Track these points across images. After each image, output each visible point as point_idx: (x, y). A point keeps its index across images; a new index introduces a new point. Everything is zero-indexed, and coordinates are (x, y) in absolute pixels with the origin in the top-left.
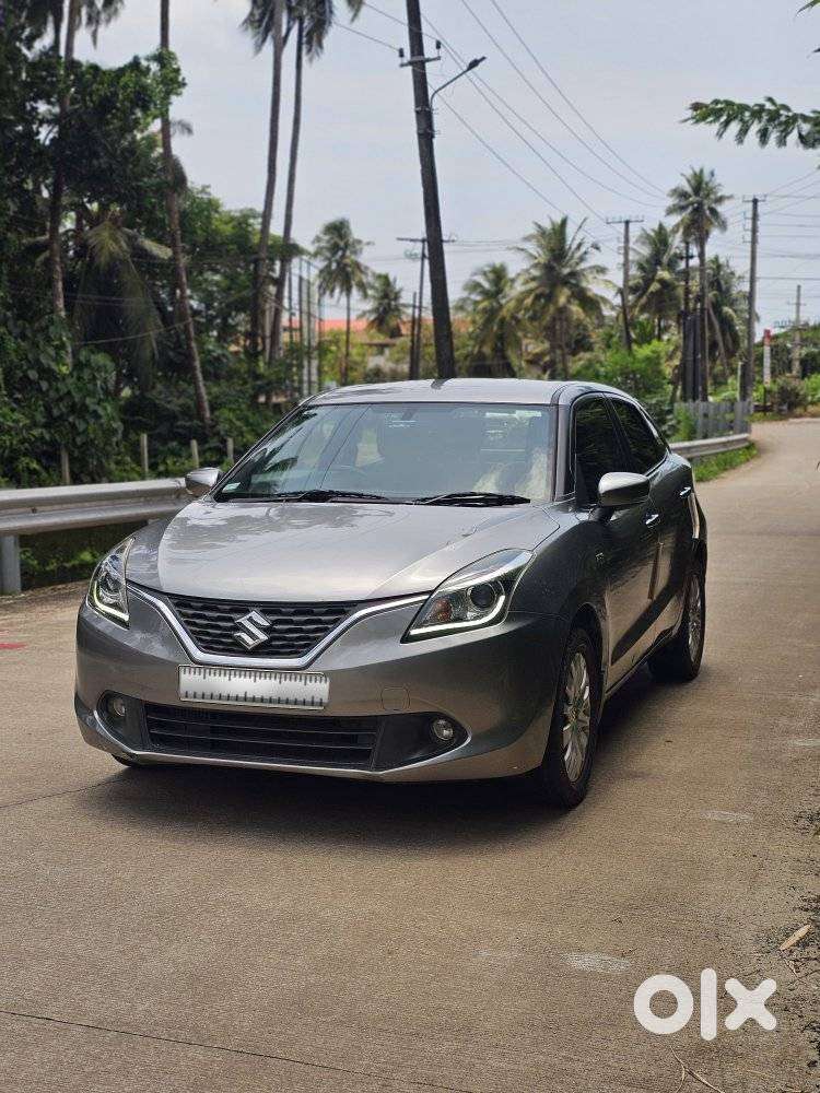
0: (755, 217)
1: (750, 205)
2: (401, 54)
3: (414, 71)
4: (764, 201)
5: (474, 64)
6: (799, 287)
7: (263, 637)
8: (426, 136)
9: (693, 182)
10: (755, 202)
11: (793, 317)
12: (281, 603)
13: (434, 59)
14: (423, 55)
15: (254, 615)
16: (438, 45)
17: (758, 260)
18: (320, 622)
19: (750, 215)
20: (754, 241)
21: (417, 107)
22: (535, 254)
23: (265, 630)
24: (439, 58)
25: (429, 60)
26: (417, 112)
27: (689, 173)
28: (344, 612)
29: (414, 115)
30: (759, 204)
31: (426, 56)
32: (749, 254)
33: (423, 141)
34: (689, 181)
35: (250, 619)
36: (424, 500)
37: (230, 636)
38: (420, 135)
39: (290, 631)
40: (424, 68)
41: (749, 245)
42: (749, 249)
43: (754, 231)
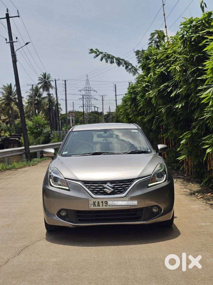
0: (65, 85)
1: (64, 82)
2: (6, 40)
3: (10, 44)
4: (67, 81)
5: (27, 44)
6: (73, 102)
7: (112, 190)
8: (15, 61)
9: (44, 76)
10: (65, 81)
11: (72, 110)
12: (116, 180)
13: (16, 42)
14: (12, 40)
15: (108, 184)
16: (17, 38)
17: (67, 95)
18: (126, 184)
19: (64, 84)
20: (66, 91)
21: (12, 54)
22: (4, 93)
23: (113, 188)
24: (17, 42)
25: (14, 42)
26: (12, 55)
27: (42, 74)
28: (132, 182)
29: (11, 56)
30: (66, 81)
31: (13, 41)
32: (65, 94)
33: (14, 63)
34: (42, 76)
35: (108, 186)
36: (125, 153)
37: (102, 190)
38: (13, 62)
39: (119, 187)
40: (13, 44)
41: (65, 92)
42: (65, 93)
43: (66, 88)
